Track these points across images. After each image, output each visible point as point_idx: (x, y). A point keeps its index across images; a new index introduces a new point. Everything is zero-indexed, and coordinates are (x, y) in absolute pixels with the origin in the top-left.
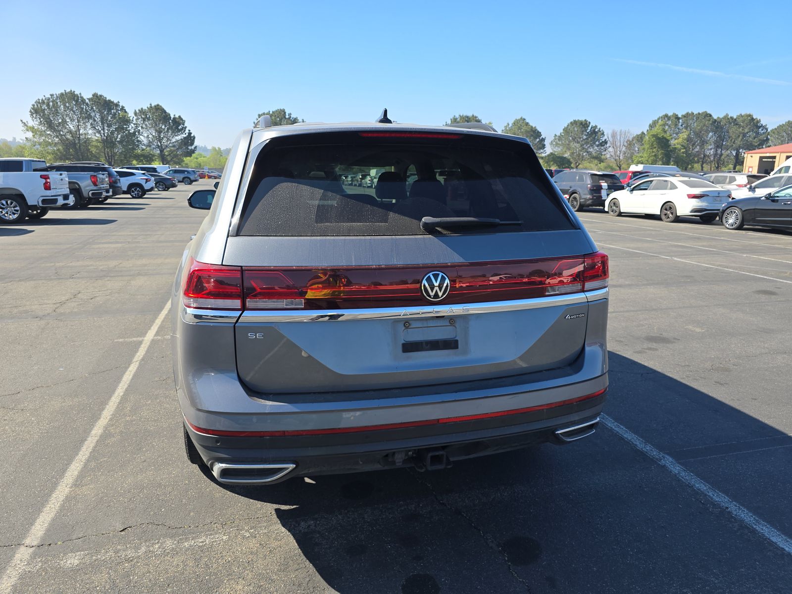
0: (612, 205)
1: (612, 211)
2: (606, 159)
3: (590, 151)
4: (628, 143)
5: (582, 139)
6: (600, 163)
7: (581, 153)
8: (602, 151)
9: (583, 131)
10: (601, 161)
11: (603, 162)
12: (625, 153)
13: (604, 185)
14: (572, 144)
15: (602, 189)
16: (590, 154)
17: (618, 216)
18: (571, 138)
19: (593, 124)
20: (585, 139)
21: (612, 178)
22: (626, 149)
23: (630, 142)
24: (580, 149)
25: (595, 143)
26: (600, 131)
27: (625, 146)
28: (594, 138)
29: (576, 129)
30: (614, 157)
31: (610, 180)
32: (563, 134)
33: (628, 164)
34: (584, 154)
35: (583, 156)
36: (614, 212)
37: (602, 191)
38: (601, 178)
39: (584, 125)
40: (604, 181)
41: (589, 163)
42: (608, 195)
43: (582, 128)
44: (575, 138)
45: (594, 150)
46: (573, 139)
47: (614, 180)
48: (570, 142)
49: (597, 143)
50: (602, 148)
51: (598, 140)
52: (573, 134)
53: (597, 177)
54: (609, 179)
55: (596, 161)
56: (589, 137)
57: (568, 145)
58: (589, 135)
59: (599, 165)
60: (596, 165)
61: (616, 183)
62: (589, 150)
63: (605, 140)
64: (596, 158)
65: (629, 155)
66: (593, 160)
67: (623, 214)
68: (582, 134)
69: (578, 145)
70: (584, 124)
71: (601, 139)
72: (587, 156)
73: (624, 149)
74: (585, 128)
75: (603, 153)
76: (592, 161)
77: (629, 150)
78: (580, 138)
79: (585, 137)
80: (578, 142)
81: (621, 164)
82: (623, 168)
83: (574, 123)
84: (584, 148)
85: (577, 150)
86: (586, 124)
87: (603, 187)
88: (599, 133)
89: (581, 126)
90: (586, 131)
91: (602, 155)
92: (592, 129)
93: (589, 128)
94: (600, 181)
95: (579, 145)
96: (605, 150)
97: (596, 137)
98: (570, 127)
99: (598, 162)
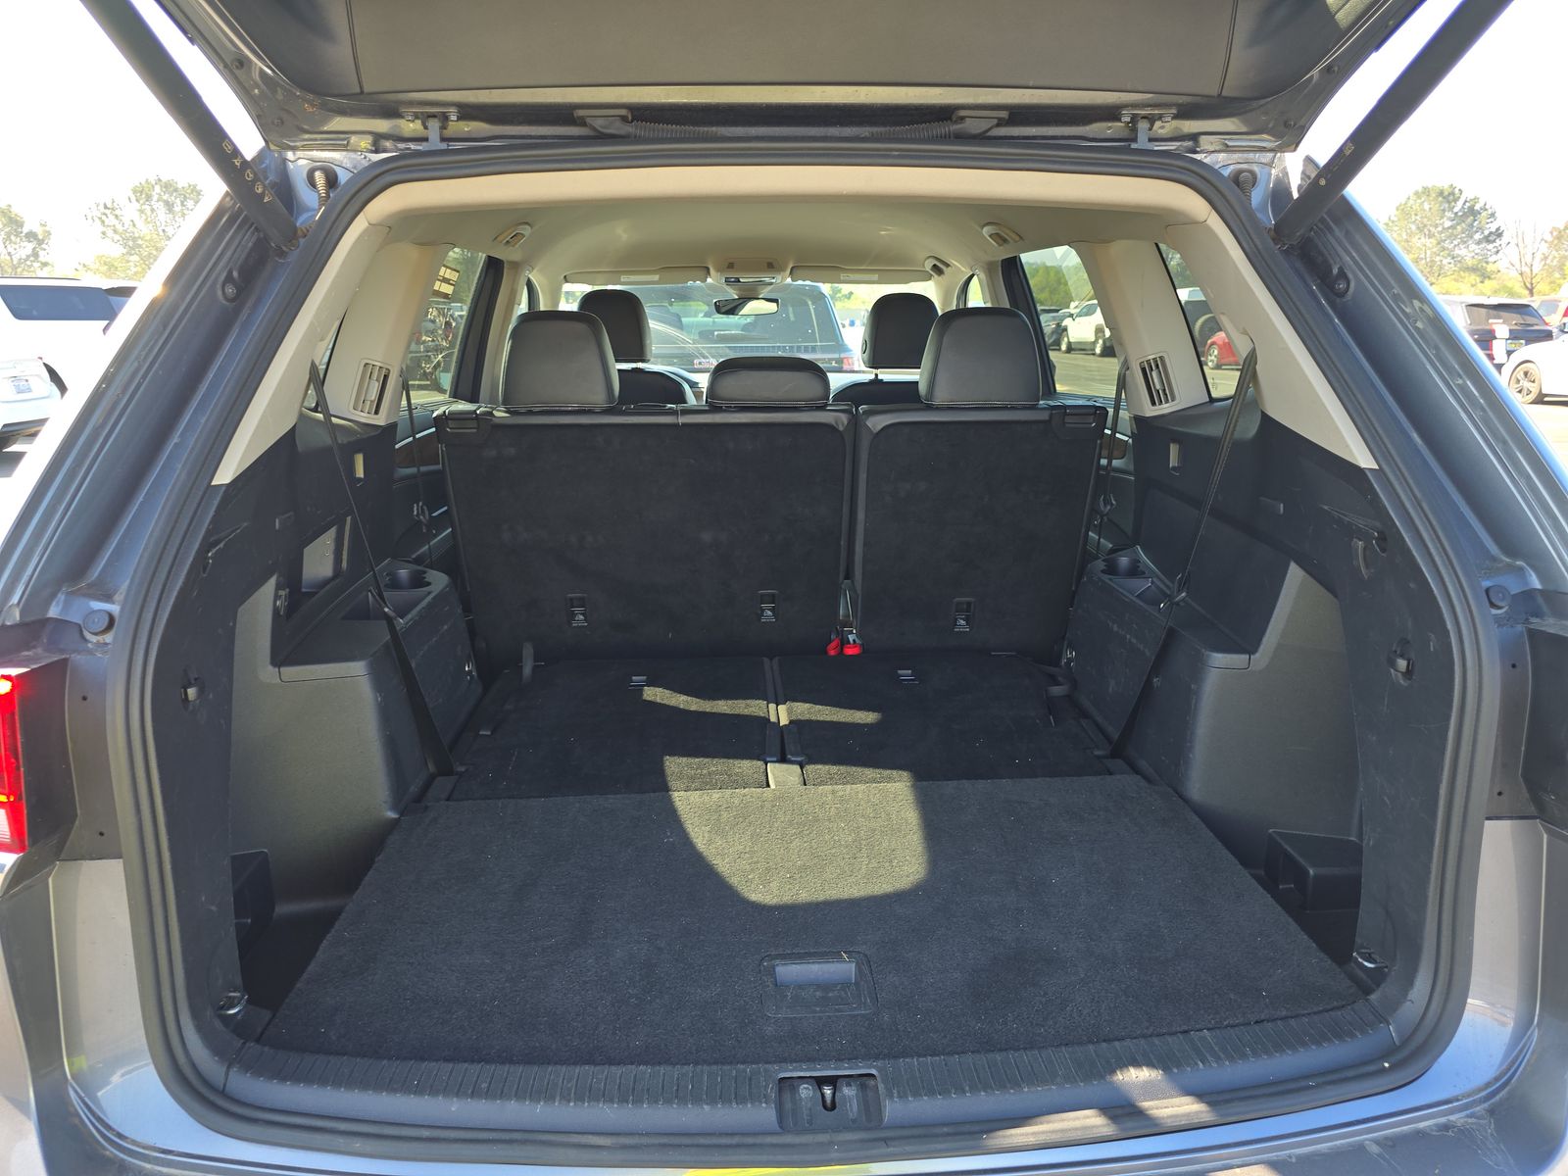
0: (1521, 375)
1: (1520, 392)
2: (1499, 271)
3: (1458, 256)
4: (1555, 234)
5: (1440, 229)
6: (1482, 282)
7: (1438, 259)
8: (1489, 253)
9: (1444, 210)
10: (1485, 276)
11: (1489, 278)
12: (1546, 258)
13: (1502, 330)
14: (1415, 240)
15: (1495, 338)
16: (1460, 262)
17: (1534, 402)
18: (1414, 227)
19: (1468, 194)
20: (1449, 228)
21: (1520, 314)
22: (1549, 248)
23: (1560, 232)
24: (1434, 250)
25: (1472, 237)
26: (1486, 210)
27: (1546, 242)
28: (1471, 226)
29: (1426, 206)
30: (1518, 266)
31: (1516, 319)
32: (1395, 219)
33: (1551, 283)
34: (1445, 262)
35: (1441, 267)
36: (1525, 392)
37: (1495, 343)
38: (1491, 312)
39: (1448, 197)
40: (1501, 321)
41: (1456, 280)
42: (1509, 353)
43: (1441, 202)
44: (1425, 226)
45: (1469, 253)
46: (1418, 228)
47: (1526, 317)
48: (1411, 234)
49: (1477, 236)
50: (1490, 246)
51: (1480, 229)
52: (1418, 218)
53: (1483, 311)
54: (1515, 315)
55: (1474, 278)
56: (1458, 224)
57: (1407, 241)
58: (1460, 218)
59: (1480, 285)
60: (1473, 286)
61: (1532, 325)
62: (1457, 251)
63: (1498, 229)
64: (1474, 270)
65: (1555, 263)
66: (1467, 274)
67: (1546, 399)
68: (1442, 218)
69: (1431, 242)
70: (1446, 193)
71: (1488, 226)
72: (1452, 265)
73: (1544, 248)
74: (1449, 202)
75: (1490, 259)
76: (1464, 278)
77: (1557, 251)
78: (1436, 226)
79: (1448, 224)
80: (1431, 236)
81: (1534, 281)
82: (1540, 292)
83: (1423, 193)
84: (1444, 249)
85: (1428, 252)
86: (1453, 194)
87: (1497, 335)
88: (1484, 214)
89: (1440, 199)
90: (1451, 209)
91: (1487, 263)
92: (1468, 204)
93: (1460, 204)
94: (1491, 321)
95: (1433, 241)
96: (1498, 252)
97: (1477, 222)
98: (1411, 202)
99: (1478, 279)
